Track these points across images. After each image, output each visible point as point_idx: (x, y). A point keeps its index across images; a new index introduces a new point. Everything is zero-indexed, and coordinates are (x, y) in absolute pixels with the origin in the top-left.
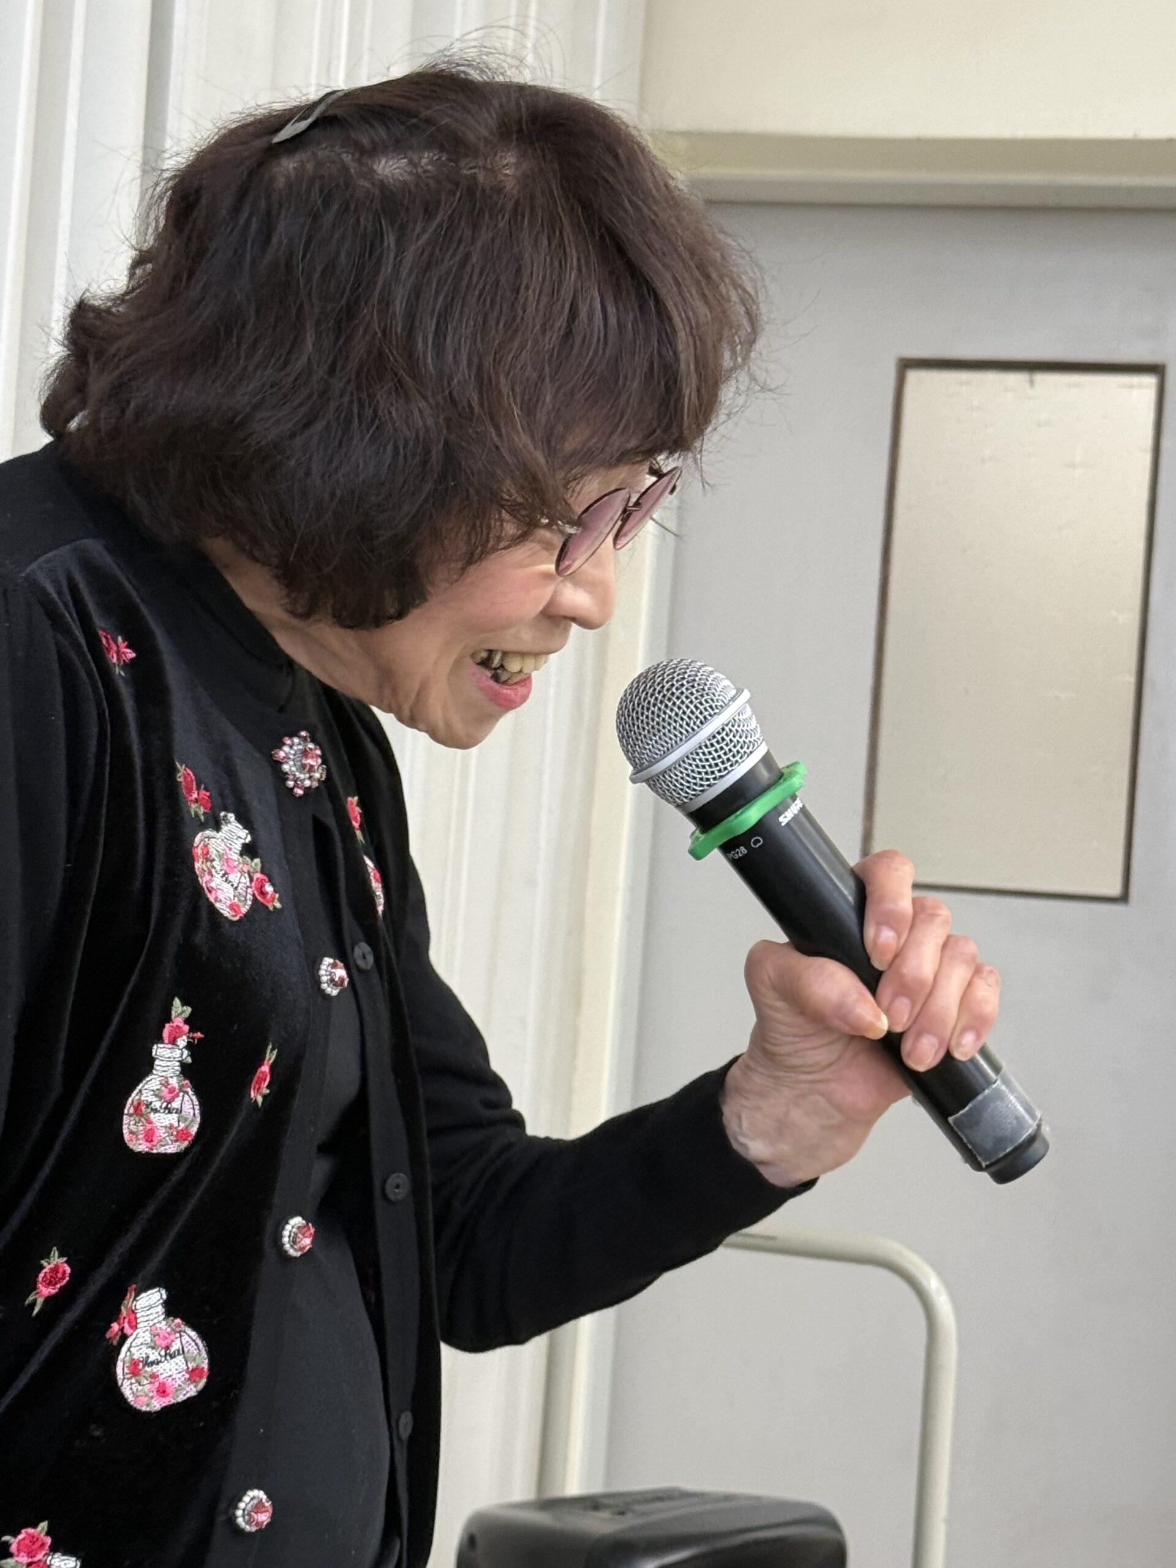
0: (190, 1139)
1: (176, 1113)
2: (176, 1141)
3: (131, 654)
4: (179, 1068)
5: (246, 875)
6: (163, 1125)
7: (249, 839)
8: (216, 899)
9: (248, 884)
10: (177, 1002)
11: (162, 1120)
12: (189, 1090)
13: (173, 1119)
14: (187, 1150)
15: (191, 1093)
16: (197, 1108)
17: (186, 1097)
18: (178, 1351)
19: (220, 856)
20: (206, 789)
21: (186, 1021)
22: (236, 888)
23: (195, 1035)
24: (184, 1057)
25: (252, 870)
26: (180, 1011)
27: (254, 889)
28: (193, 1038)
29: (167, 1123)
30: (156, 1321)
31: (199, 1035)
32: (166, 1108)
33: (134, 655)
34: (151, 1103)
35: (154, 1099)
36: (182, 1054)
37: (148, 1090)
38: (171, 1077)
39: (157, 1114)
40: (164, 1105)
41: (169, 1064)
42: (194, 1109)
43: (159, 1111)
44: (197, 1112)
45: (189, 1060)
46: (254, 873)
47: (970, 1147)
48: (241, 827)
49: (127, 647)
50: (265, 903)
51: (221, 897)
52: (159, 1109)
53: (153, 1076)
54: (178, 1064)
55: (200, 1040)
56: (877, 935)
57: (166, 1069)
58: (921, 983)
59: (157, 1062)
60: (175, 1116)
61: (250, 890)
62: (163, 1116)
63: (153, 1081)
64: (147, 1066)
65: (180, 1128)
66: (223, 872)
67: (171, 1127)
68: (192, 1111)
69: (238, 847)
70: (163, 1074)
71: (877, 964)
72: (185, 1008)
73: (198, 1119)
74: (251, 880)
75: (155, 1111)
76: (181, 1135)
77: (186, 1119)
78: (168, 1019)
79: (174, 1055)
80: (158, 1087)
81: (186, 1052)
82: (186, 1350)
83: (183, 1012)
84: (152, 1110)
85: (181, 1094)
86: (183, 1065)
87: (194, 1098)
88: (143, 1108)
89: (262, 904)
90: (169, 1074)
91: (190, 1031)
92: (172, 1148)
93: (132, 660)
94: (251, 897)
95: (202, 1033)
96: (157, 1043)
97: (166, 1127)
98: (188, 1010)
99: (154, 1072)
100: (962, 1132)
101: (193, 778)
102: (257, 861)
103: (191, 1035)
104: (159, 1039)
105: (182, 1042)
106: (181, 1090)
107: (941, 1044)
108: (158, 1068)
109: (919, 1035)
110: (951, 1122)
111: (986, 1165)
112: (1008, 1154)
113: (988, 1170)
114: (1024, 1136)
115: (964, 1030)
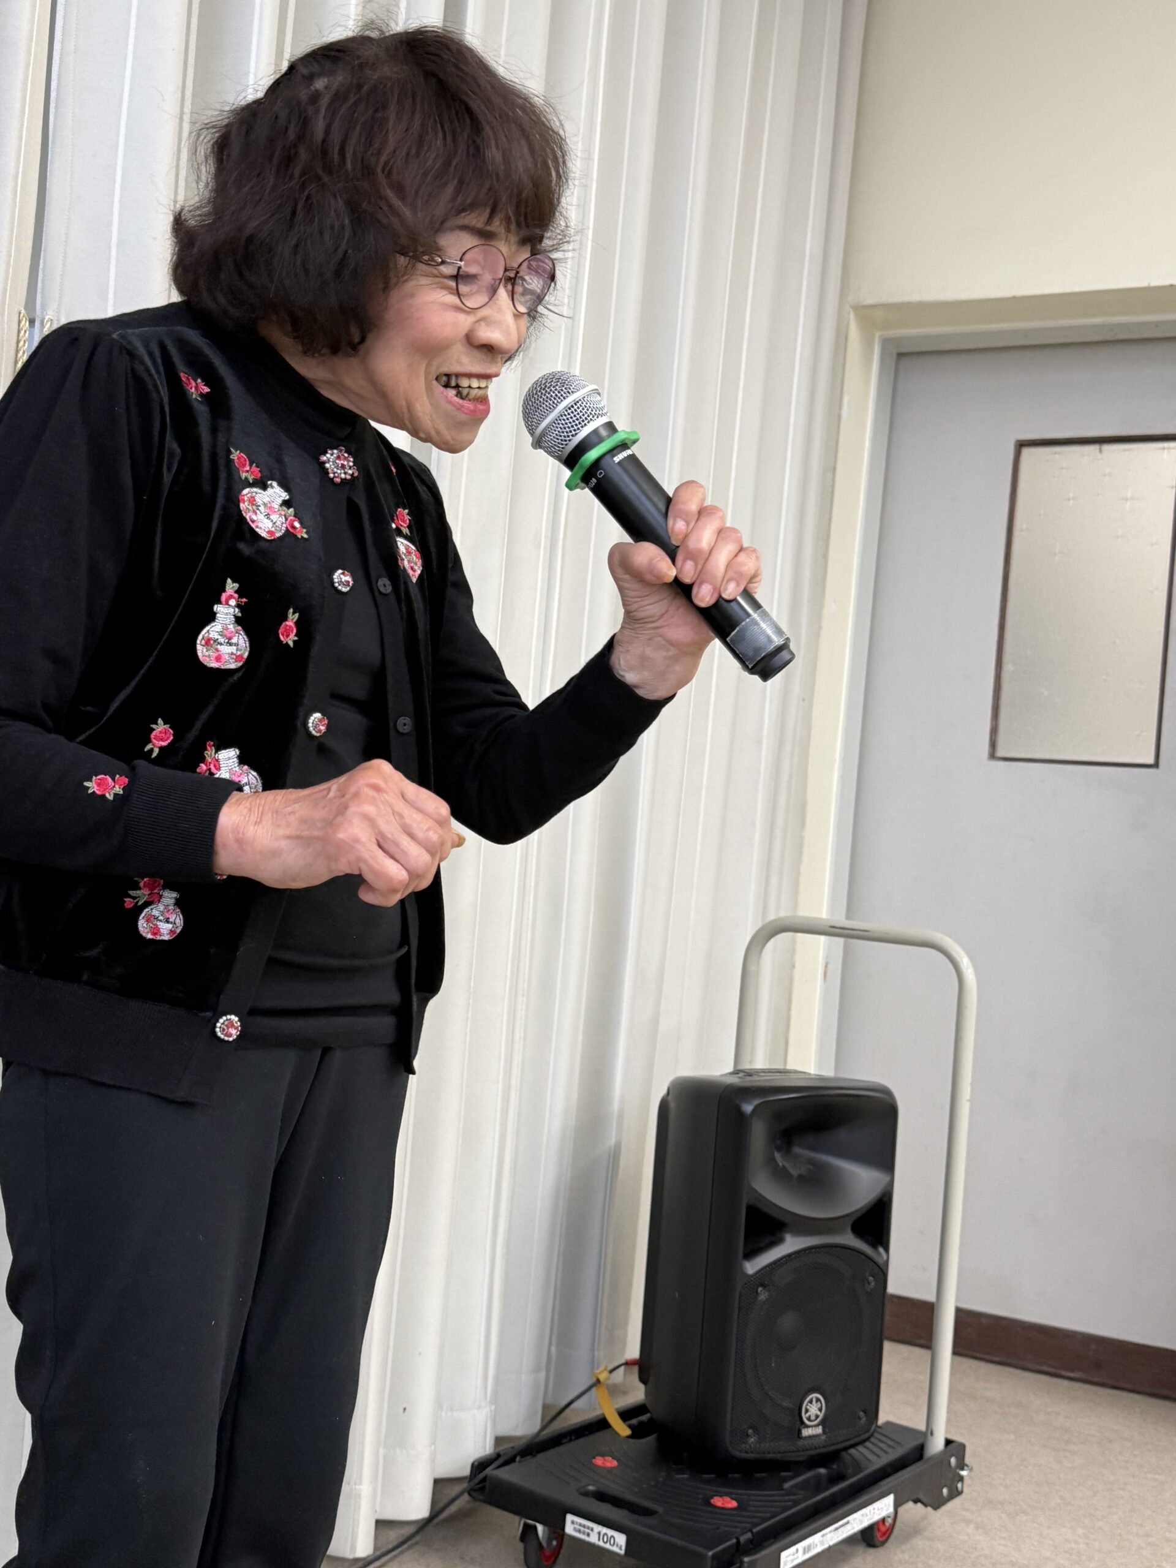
0: (244, 660)
1: (235, 645)
2: (236, 661)
3: (207, 390)
4: (234, 619)
5: (283, 517)
6: (227, 652)
7: (288, 497)
8: (257, 527)
9: (284, 521)
10: (229, 581)
11: (225, 650)
12: (241, 632)
13: (233, 649)
14: (242, 667)
15: (243, 634)
16: (247, 643)
17: (240, 637)
18: (246, 783)
19: (265, 505)
20: (257, 466)
21: (236, 592)
22: (274, 523)
23: (242, 600)
24: (236, 613)
25: (287, 514)
26: (231, 586)
27: (287, 524)
28: (242, 602)
29: (230, 651)
30: (233, 767)
31: (244, 600)
32: (228, 642)
33: (209, 390)
34: (218, 639)
35: (219, 637)
36: (235, 611)
37: (212, 631)
38: (229, 624)
39: (222, 646)
40: (226, 641)
41: (226, 617)
42: (245, 643)
43: (223, 645)
44: (248, 645)
45: (240, 615)
46: (289, 516)
47: (741, 656)
48: (283, 491)
49: (205, 385)
50: (295, 533)
51: (260, 525)
52: (223, 643)
53: (216, 623)
54: (232, 617)
55: (245, 603)
56: (674, 524)
57: (225, 619)
58: (700, 551)
59: (218, 615)
60: (235, 648)
61: (284, 525)
62: (226, 647)
63: (217, 626)
64: (211, 617)
65: (238, 654)
66: (266, 513)
67: (232, 654)
68: (244, 645)
69: (280, 501)
70: (224, 622)
71: (674, 542)
72: (234, 584)
73: (248, 649)
74: (286, 519)
75: (221, 644)
76: (238, 658)
77: (241, 650)
78: (224, 591)
79: (229, 611)
80: (221, 630)
81: (237, 610)
82: (250, 782)
83: (233, 587)
84: (218, 643)
85: (237, 635)
86: (236, 617)
87: (245, 637)
88: (212, 642)
89: (293, 533)
90: (228, 622)
91: (239, 598)
92: (233, 666)
93: (207, 393)
94: (285, 529)
95: (246, 599)
96: (217, 604)
97: (229, 654)
98: (236, 585)
99: (217, 621)
100: (737, 648)
101: (246, 457)
102: (292, 510)
103: (240, 600)
104: (219, 602)
105: (233, 602)
106: (237, 633)
107: (715, 589)
108: (219, 619)
109: (701, 584)
110: (729, 641)
111: (750, 667)
112: (763, 659)
113: (752, 671)
114: (772, 647)
115: (729, 581)
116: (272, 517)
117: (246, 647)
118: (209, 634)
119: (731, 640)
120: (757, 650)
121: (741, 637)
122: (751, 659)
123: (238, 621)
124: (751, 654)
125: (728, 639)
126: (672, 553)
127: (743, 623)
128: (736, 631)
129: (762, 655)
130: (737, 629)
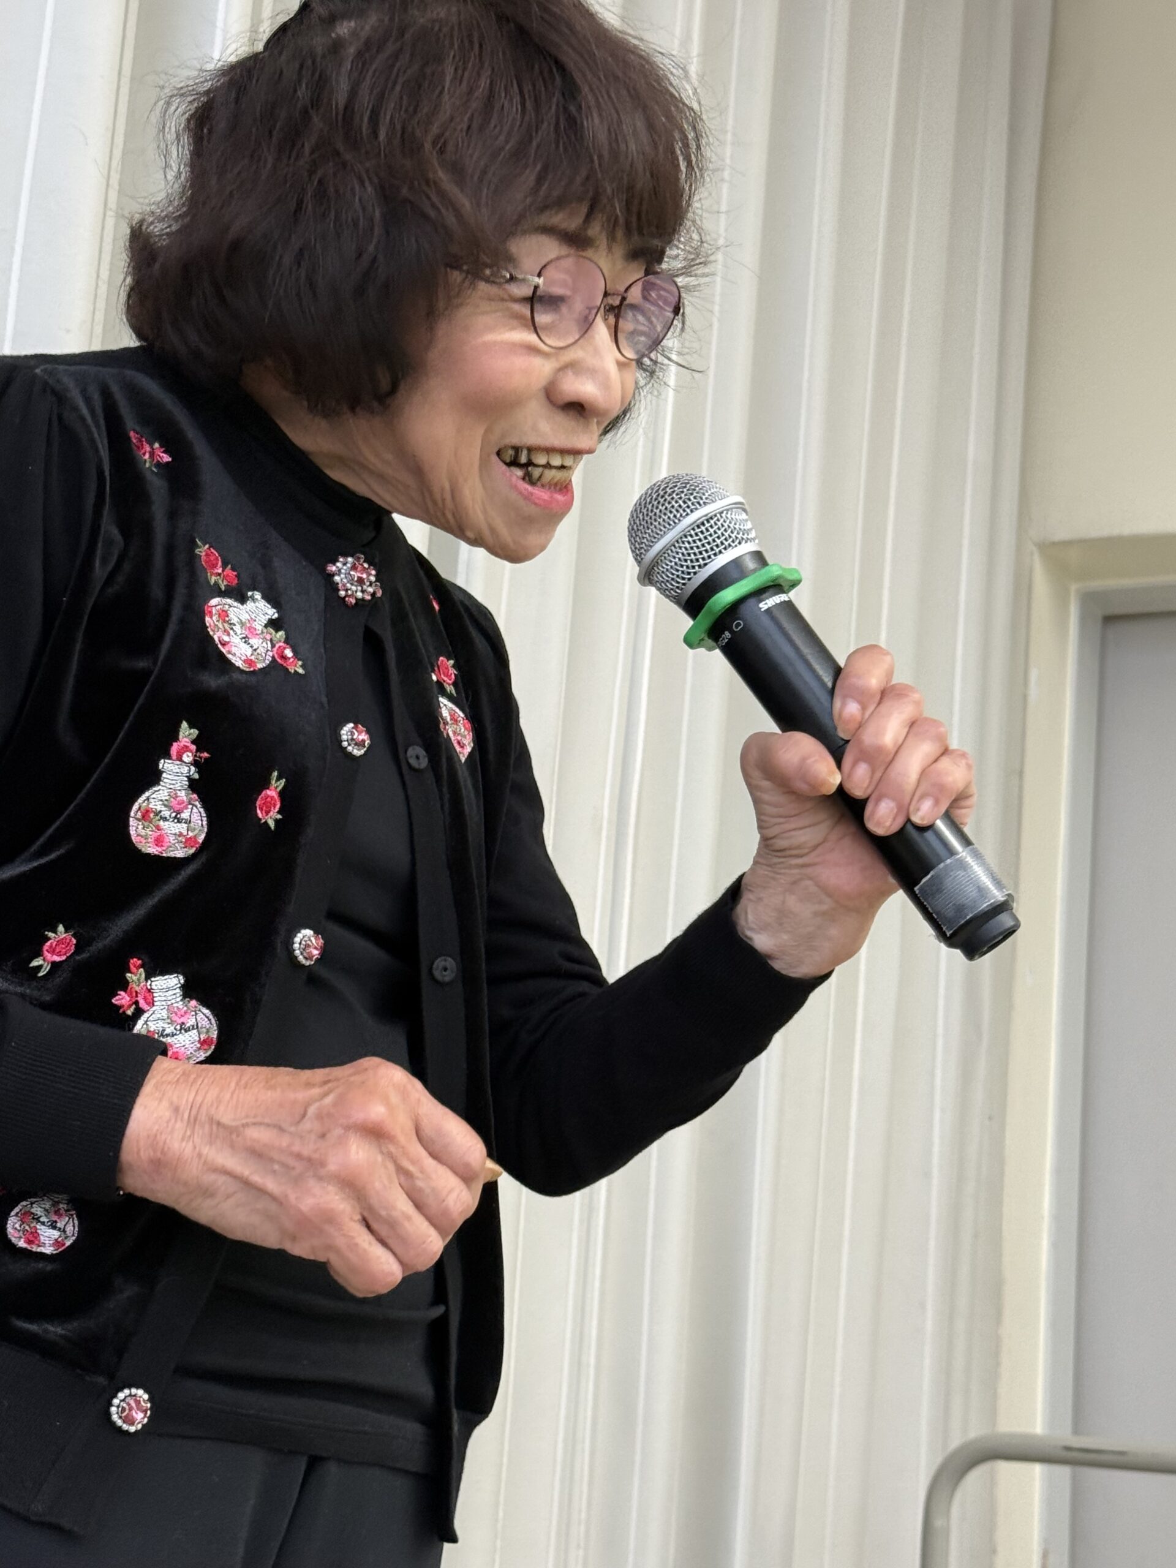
0: (197, 846)
1: (185, 823)
2: (185, 847)
3: (166, 458)
4: (187, 783)
5: (269, 643)
6: (173, 832)
7: (276, 615)
8: (229, 652)
9: (269, 648)
10: (185, 725)
11: (171, 828)
12: (197, 803)
13: (182, 828)
14: (194, 856)
15: (199, 806)
16: (205, 819)
17: (195, 810)
18: (193, 1026)
19: (242, 624)
20: (233, 568)
21: (193, 742)
22: (255, 650)
23: (202, 755)
24: (191, 773)
25: (274, 639)
26: (187, 733)
27: (275, 653)
28: (201, 758)
29: (177, 831)
30: (173, 1001)
31: (206, 755)
32: (175, 817)
34: (160, 811)
35: (163, 808)
36: (190, 770)
37: (155, 798)
38: (180, 790)
39: (166, 823)
40: (174, 815)
41: (176, 778)
42: (202, 820)
43: (168, 820)
44: (205, 823)
45: (196, 776)
46: (277, 643)
47: (934, 916)
48: (270, 607)
49: (164, 452)
50: (285, 665)
51: (234, 650)
52: (168, 818)
53: (160, 787)
54: (186, 779)
55: (206, 759)
56: (844, 704)
57: (174, 782)
58: (880, 749)
59: (164, 775)
60: (185, 826)
61: (270, 654)
62: (172, 824)
63: (161, 792)
64: (154, 777)
65: (188, 837)
66: (244, 636)
67: (181, 835)
68: (200, 822)
69: (264, 620)
70: (172, 786)
71: (842, 734)
72: (192, 731)
73: (206, 830)
74: (273, 646)
75: (165, 819)
76: (189, 842)
77: (194, 830)
78: (176, 739)
79: (182, 770)
80: (167, 798)
81: (193, 768)
82: (200, 1025)
83: (190, 734)
84: (161, 818)
85: (190, 806)
86: (190, 780)
87: (202, 810)
88: (152, 815)
89: (283, 666)
90: (178, 787)
91: (197, 752)
92: (180, 853)
94: (270, 659)
95: (208, 753)
96: (164, 758)
97: (175, 834)
98: (195, 732)
99: (161, 783)
100: (929, 904)
101: (218, 557)
102: (281, 633)
103: (198, 754)
104: (168, 756)
105: (188, 757)
106: (190, 804)
107: (900, 807)
108: (165, 780)
109: (878, 800)
110: (917, 892)
111: (948, 934)
112: (968, 922)
113: (951, 940)
114: (985, 905)
115: (923, 797)
116: (251, 641)
117: (202, 825)
118: (149, 803)
119: (921, 889)
120: (960, 909)
121: (937, 887)
122: (949, 922)
123: (193, 785)
124: (950, 913)
125: (916, 889)
126: (837, 751)
127: (942, 865)
128: (929, 876)
129: (968, 917)
130: (932, 873)
